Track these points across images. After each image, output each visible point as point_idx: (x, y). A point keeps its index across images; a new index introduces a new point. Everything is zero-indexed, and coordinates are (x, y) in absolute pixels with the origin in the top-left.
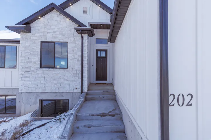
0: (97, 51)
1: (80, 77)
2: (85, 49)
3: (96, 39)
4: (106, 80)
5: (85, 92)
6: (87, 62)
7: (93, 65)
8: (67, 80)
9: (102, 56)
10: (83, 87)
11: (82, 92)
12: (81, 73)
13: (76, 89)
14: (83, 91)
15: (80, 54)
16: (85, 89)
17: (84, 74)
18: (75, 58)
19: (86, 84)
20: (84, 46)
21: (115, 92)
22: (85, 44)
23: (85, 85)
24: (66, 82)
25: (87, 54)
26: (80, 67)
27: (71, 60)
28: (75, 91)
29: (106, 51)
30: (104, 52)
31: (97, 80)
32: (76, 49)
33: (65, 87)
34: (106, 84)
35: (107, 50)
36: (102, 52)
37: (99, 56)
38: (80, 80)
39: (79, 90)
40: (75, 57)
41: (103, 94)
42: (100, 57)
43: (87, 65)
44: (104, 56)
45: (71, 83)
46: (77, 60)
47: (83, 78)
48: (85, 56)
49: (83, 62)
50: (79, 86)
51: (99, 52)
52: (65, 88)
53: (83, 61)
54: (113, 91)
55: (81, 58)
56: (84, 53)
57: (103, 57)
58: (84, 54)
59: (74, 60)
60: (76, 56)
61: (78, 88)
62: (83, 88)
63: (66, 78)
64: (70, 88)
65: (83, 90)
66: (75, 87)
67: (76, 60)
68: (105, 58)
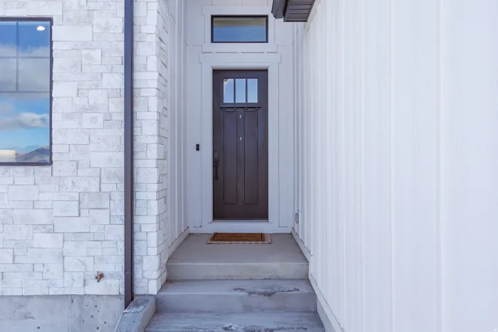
0: (219, 75)
1: (121, 212)
2: (147, 52)
3: (213, 17)
4: (263, 215)
5: (146, 297)
6: (159, 128)
7: (198, 148)
8: (50, 229)
9: (241, 100)
10: (137, 267)
11: (130, 296)
12: (122, 187)
13: (100, 277)
14: (139, 290)
15: (118, 81)
16: (149, 280)
17: (139, 195)
18: (93, 109)
19: (153, 251)
20: (136, 38)
21: (312, 296)
22: (144, 29)
23: (145, 260)
24: (45, 241)
25: (155, 84)
26: (120, 156)
27: (68, 116)
28: (95, 288)
29: (261, 75)
30: (253, 83)
31: (218, 215)
32: (97, 54)
33: (38, 268)
34: (260, 237)
35: (266, 71)
36: (241, 82)
37: (228, 99)
38: (120, 230)
39: (116, 286)
40: (91, 102)
41: (248, 309)
42: (235, 107)
43: (160, 143)
44: (253, 99)
45: (69, 246)
46: (100, 117)
47: (138, 220)
48: (143, 93)
49: (137, 131)
50: (115, 265)
51: (228, 83)
52: (38, 276)
53: (136, 124)
54: (303, 289)
55: (122, 108)
56: (138, 76)
57: (247, 107)
58: (136, 85)
59: (87, 116)
60: (97, 97)
61: (112, 276)
62: (138, 275)
63: (41, 217)
64: (67, 276)
65: (136, 283)
66: (94, 269)
67: (94, 120)
68: (258, 112)
